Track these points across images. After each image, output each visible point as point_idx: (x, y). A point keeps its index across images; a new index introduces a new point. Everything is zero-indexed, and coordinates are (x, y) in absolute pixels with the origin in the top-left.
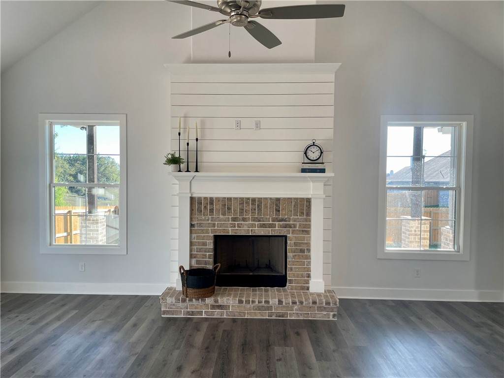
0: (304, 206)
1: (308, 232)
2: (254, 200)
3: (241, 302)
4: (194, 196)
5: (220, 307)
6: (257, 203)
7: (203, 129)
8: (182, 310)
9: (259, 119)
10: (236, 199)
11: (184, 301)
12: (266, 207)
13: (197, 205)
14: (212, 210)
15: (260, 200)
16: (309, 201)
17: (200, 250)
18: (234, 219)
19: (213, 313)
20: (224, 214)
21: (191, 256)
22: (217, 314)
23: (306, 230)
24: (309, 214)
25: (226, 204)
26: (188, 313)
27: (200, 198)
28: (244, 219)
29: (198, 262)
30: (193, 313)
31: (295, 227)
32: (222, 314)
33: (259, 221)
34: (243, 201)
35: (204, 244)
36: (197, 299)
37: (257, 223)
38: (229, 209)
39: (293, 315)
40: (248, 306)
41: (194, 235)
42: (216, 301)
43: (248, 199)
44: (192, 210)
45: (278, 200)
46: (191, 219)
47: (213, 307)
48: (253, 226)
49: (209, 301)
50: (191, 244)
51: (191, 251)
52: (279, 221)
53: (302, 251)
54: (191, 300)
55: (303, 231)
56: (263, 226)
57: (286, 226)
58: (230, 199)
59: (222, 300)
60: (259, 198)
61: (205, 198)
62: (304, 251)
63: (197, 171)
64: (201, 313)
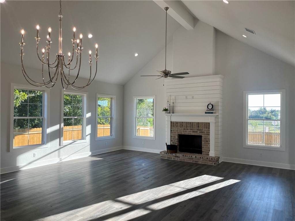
0: (207, 125)
1: (209, 135)
2: (190, 123)
3: (183, 156)
4: (172, 121)
5: (177, 157)
6: (191, 124)
7: (175, 99)
8: (166, 156)
9: (193, 95)
10: (185, 122)
11: (167, 154)
12: (194, 125)
13: (173, 124)
14: (177, 126)
15: (192, 123)
16: (209, 123)
17: (174, 139)
18: (184, 129)
19: (175, 159)
20: (181, 127)
21: (171, 141)
22: (176, 159)
23: (208, 134)
24: (209, 128)
25: (182, 124)
26: (168, 158)
27: (174, 122)
28: (187, 129)
29: (173, 143)
30: (169, 158)
31: (204, 132)
32: (178, 159)
33: (192, 130)
34: (187, 123)
35: (175, 137)
36: (170, 153)
37: (192, 131)
38: (183, 126)
39: (200, 162)
40: (186, 157)
41: (172, 134)
42: (176, 155)
43: (189, 122)
44: (171, 126)
45: (198, 123)
46: (171, 129)
47: (175, 157)
48: (190, 132)
49: (174, 154)
50: (171, 137)
51: (171, 139)
52: (199, 130)
53: (207, 141)
54: (169, 154)
55: (207, 134)
56: (194, 132)
57: (201, 132)
58: (183, 122)
59: (178, 155)
60: (192, 122)
61: (175, 122)
62: (208, 141)
63: (173, 113)
64: (172, 158)
